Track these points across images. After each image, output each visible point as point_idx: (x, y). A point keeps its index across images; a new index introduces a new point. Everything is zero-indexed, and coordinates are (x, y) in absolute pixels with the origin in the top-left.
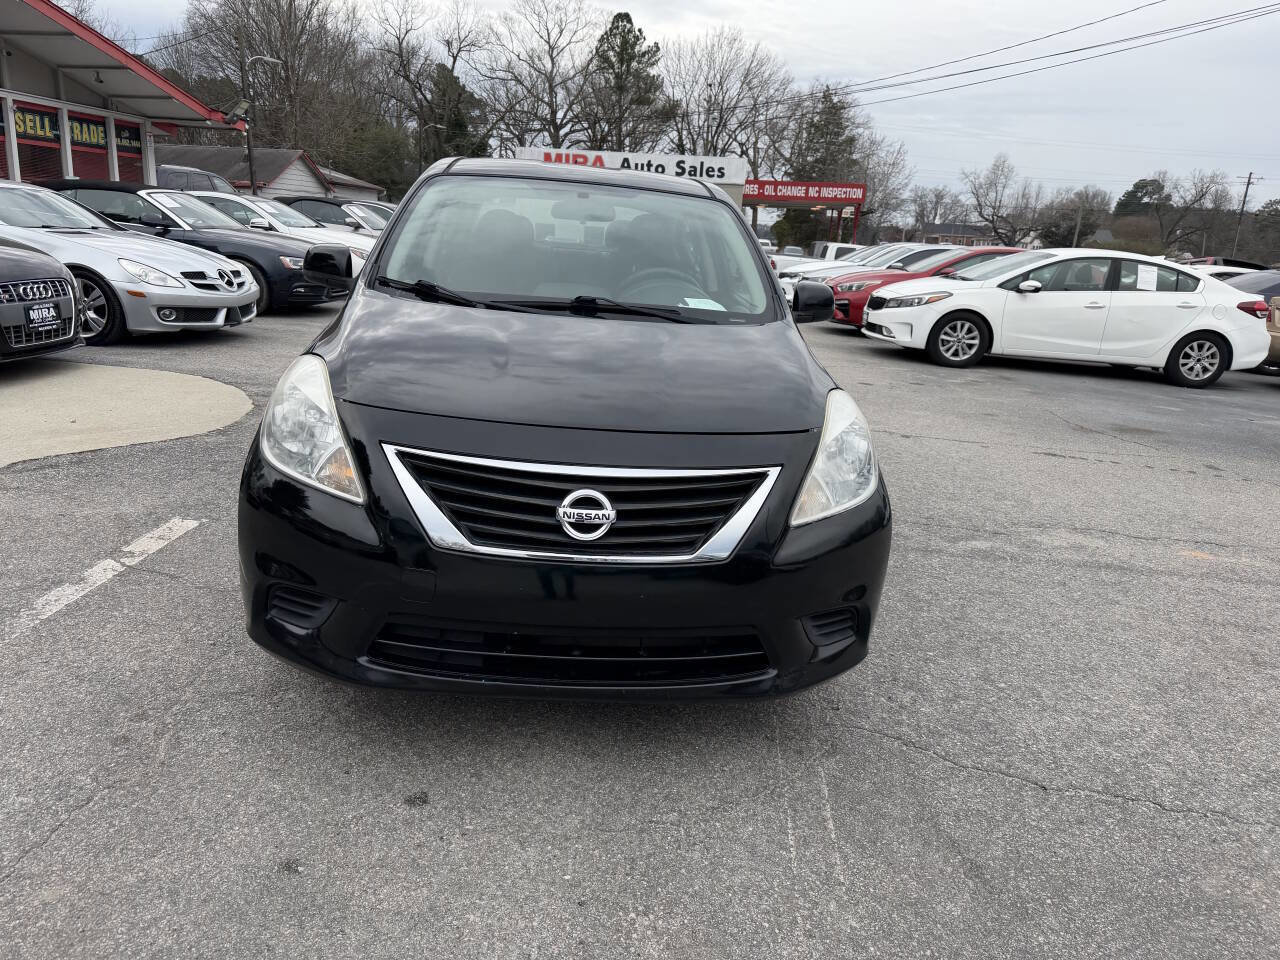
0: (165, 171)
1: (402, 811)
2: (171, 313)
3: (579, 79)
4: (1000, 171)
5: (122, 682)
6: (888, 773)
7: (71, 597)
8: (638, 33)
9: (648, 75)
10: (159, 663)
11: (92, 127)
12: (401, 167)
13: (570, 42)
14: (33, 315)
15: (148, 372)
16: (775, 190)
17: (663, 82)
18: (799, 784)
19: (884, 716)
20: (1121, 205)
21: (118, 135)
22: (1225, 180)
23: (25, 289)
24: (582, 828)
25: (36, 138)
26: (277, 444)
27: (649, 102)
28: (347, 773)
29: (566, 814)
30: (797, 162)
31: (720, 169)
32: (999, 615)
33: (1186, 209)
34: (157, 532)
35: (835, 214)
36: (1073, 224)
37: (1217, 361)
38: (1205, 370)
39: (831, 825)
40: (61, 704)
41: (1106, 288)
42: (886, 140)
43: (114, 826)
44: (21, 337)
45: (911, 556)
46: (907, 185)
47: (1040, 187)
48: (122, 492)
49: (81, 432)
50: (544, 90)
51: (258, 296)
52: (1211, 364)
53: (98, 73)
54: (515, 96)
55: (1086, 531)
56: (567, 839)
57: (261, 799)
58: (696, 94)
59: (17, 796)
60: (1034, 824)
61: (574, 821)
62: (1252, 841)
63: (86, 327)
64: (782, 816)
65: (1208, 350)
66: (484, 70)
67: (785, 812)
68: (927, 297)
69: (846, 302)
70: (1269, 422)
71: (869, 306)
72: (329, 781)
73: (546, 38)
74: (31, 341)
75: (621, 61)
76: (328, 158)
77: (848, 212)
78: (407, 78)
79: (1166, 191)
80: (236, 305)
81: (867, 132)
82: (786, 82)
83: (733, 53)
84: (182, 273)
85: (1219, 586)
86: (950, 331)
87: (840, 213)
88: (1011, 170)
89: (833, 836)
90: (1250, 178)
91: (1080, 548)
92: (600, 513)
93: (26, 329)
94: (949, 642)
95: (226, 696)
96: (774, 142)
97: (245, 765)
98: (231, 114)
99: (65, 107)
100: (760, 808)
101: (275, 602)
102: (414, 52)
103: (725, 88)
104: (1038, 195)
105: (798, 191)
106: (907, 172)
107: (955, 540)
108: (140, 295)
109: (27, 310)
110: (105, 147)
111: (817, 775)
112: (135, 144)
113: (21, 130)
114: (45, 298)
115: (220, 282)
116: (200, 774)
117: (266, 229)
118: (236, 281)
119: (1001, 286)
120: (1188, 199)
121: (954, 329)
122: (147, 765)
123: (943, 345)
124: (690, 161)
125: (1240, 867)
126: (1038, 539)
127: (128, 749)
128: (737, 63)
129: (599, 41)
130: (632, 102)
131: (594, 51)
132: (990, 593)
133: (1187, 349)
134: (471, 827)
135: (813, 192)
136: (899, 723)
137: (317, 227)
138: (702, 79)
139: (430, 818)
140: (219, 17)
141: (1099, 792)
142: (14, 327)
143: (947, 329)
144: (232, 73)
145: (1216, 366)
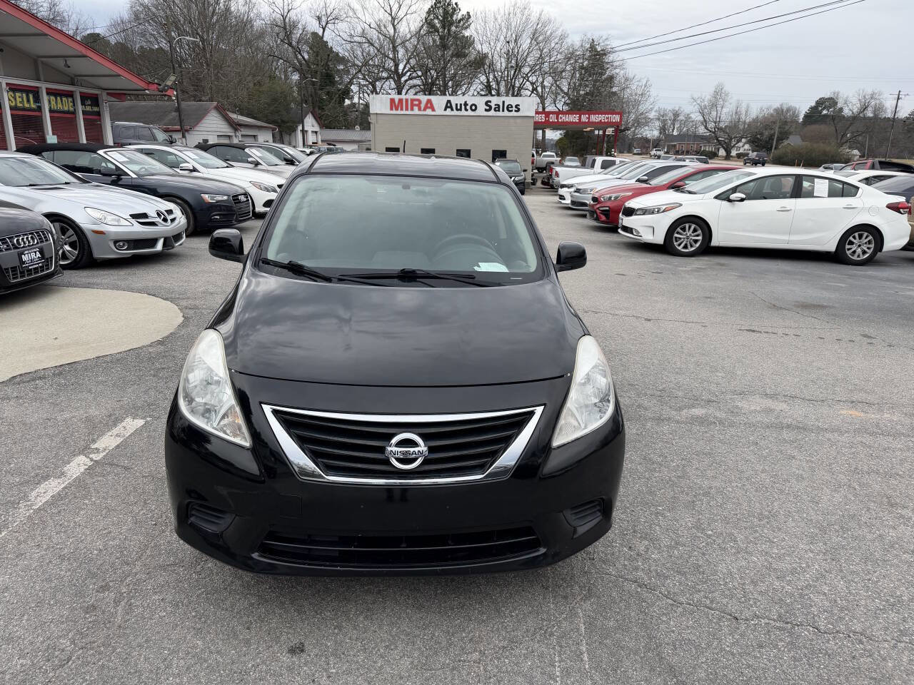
0: (118, 126)
1: (286, 658)
2: (124, 244)
3: (414, 41)
4: (719, 95)
5: (91, 560)
6: (627, 612)
7: (55, 489)
8: (455, 6)
9: (464, 36)
10: (117, 542)
11: (64, 99)
12: (288, 109)
13: (407, 14)
14: (25, 258)
15: (109, 292)
16: (557, 118)
17: (474, 41)
18: (565, 624)
19: (626, 563)
20: (806, 116)
21: (83, 104)
22: (881, 97)
23: (18, 240)
24: (412, 668)
25: (24, 109)
26: (190, 400)
27: (465, 56)
28: (248, 628)
29: (401, 657)
30: (573, 94)
31: (517, 106)
32: (710, 473)
33: (854, 118)
34: (115, 431)
35: (601, 133)
36: (773, 132)
37: (872, 246)
38: (864, 252)
39: (586, 658)
40: (49, 580)
41: (792, 197)
42: (636, 77)
43: (87, 680)
44: (17, 274)
45: (649, 425)
46: (652, 109)
47: (748, 107)
48: (90, 397)
49: (61, 347)
50: (389, 49)
51: (186, 227)
52: (868, 248)
53: (66, 61)
54: (368, 54)
55: (773, 396)
56: (401, 678)
57: (189, 653)
58: (498, 49)
59: (18, 659)
60: (728, 649)
61: (406, 662)
62: (880, 655)
63: (64, 257)
64: (552, 651)
65: (866, 238)
66: (345, 37)
67: (554, 648)
68: (664, 207)
69: (607, 208)
70: (908, 293)
71: (623, 214)
72: (235, 636)
73: (389, 11)
74: (24, 276)
75: (444, 27)
76: (235, 106)
77: (610, 131)
78: (290, 44)
79: (839, 105)
80: (170, 235)
81: (622, 72)
82: (563, 38)
83: (524, 19)
84: (131, 215)
85: (868, 439)
86: (681, 231)
87: (604, 132)
88: (727, 95)
89: (587, 666)
90: (899, 95)
91: (769, 411)
92: (416, 449)
93: (20, 269)
94: (674, 497)
95: (163, 568)
96: (556, 81)
97: (177, 625)
98: (163, 85)
99: (43, 86)
100: (537, 645)
101: (193, 512)
102: (294, 25)
103: (519, 44)
104: (747, 112)
105: (573, 118)
106: (652, 100)
107: (681, 409)
108: (101, 233)
109: (20, 255)
110: (74, 113)
111: (576, 615)
112: (96, 109)
113: (13, 104)
114: (33, 245)
115: (158, 220)
116: (146, 634)
117: (191, 171)
118: (169, 218)
119: (716, 197)
120: (854, 111)
121: (684, 229)
122: (108, 628)
123: (676, 241)
124: (495, 101)
125: (871, 678)
126: (739, 404)
127: (95, 615)
128: (527, 25)
129: (427, 13)
130: (452, 56)
131: (424, 21)
132: (704, 454)
133: (851, 238)
134: (334, 671)
135: (584, 118)
136: (637, 569)
137: (227, 167)
138: (502, 38)
139: (305, 664)
140: (153, 5)
141: (774, 620)
142: (11, 268)
143: (679, 229)
144: (164, 45)
145: (872, 250)
